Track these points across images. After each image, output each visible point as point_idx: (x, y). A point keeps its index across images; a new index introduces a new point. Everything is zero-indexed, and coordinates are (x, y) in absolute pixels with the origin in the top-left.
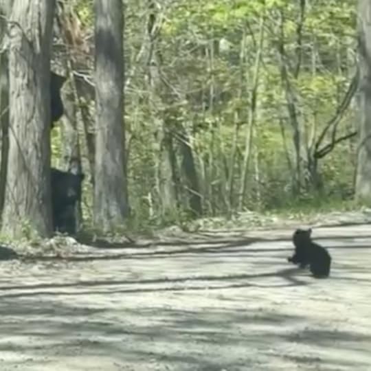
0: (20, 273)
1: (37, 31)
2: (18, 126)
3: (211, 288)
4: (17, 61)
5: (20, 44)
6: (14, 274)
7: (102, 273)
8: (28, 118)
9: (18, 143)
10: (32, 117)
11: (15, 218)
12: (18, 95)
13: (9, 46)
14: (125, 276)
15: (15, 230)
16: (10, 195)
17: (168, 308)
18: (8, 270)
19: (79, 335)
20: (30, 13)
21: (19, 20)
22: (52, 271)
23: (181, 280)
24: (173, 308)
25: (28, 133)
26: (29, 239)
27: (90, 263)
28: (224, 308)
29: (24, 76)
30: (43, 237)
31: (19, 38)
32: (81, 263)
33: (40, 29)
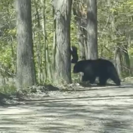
0: (59, 95)
1: (66, 13)
2: (59, 46)
3: (123, 99)
4: (59, 23)
5: (59, 17)
6: (57, 95)
7: (87, 95)
8: (63, 42)
9: (59, 51)
10: (64, 42)
11: (59, 77)
12: (59, 35)
13: (56, 18)
14: (94, 95)
15: (59, 81)
16: (57, 69)
17: (106, 105)
18: (55, 94)
19: (75, 113)
20: (63, 6)
21: (60, 9)
22: (70, 94)
23: (113, 96)
24: (108, 105)
25: (63, 48)
26: (63, 84)
27: (84, 92)
28: (126, 105)
29: (61, 28)
30: (68, 83)
31: (59, 15)
32: (80, 92)
33: (67, 12)
